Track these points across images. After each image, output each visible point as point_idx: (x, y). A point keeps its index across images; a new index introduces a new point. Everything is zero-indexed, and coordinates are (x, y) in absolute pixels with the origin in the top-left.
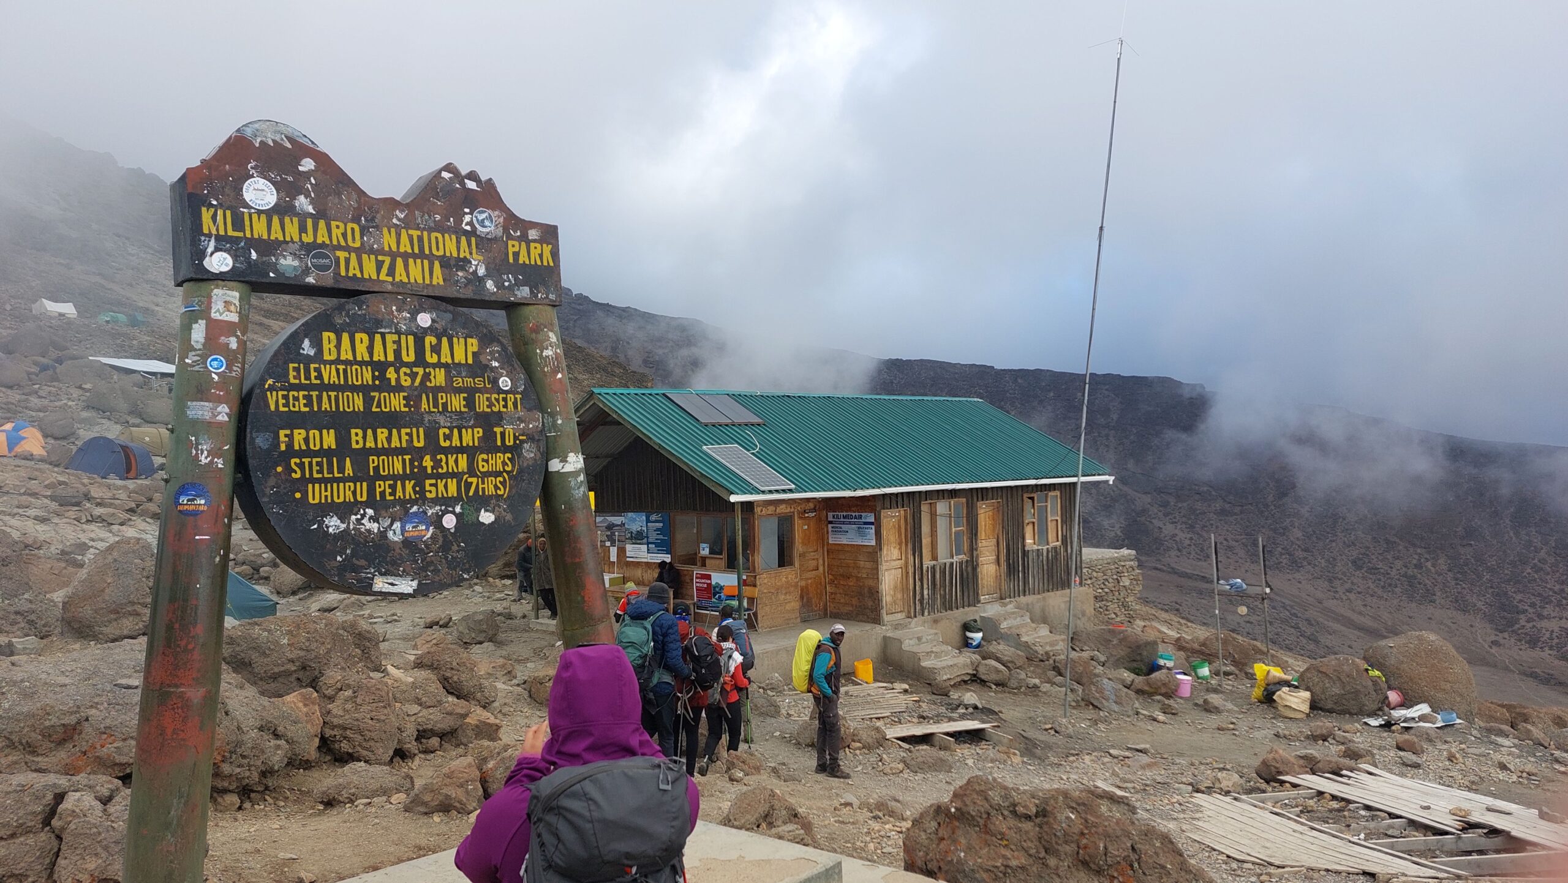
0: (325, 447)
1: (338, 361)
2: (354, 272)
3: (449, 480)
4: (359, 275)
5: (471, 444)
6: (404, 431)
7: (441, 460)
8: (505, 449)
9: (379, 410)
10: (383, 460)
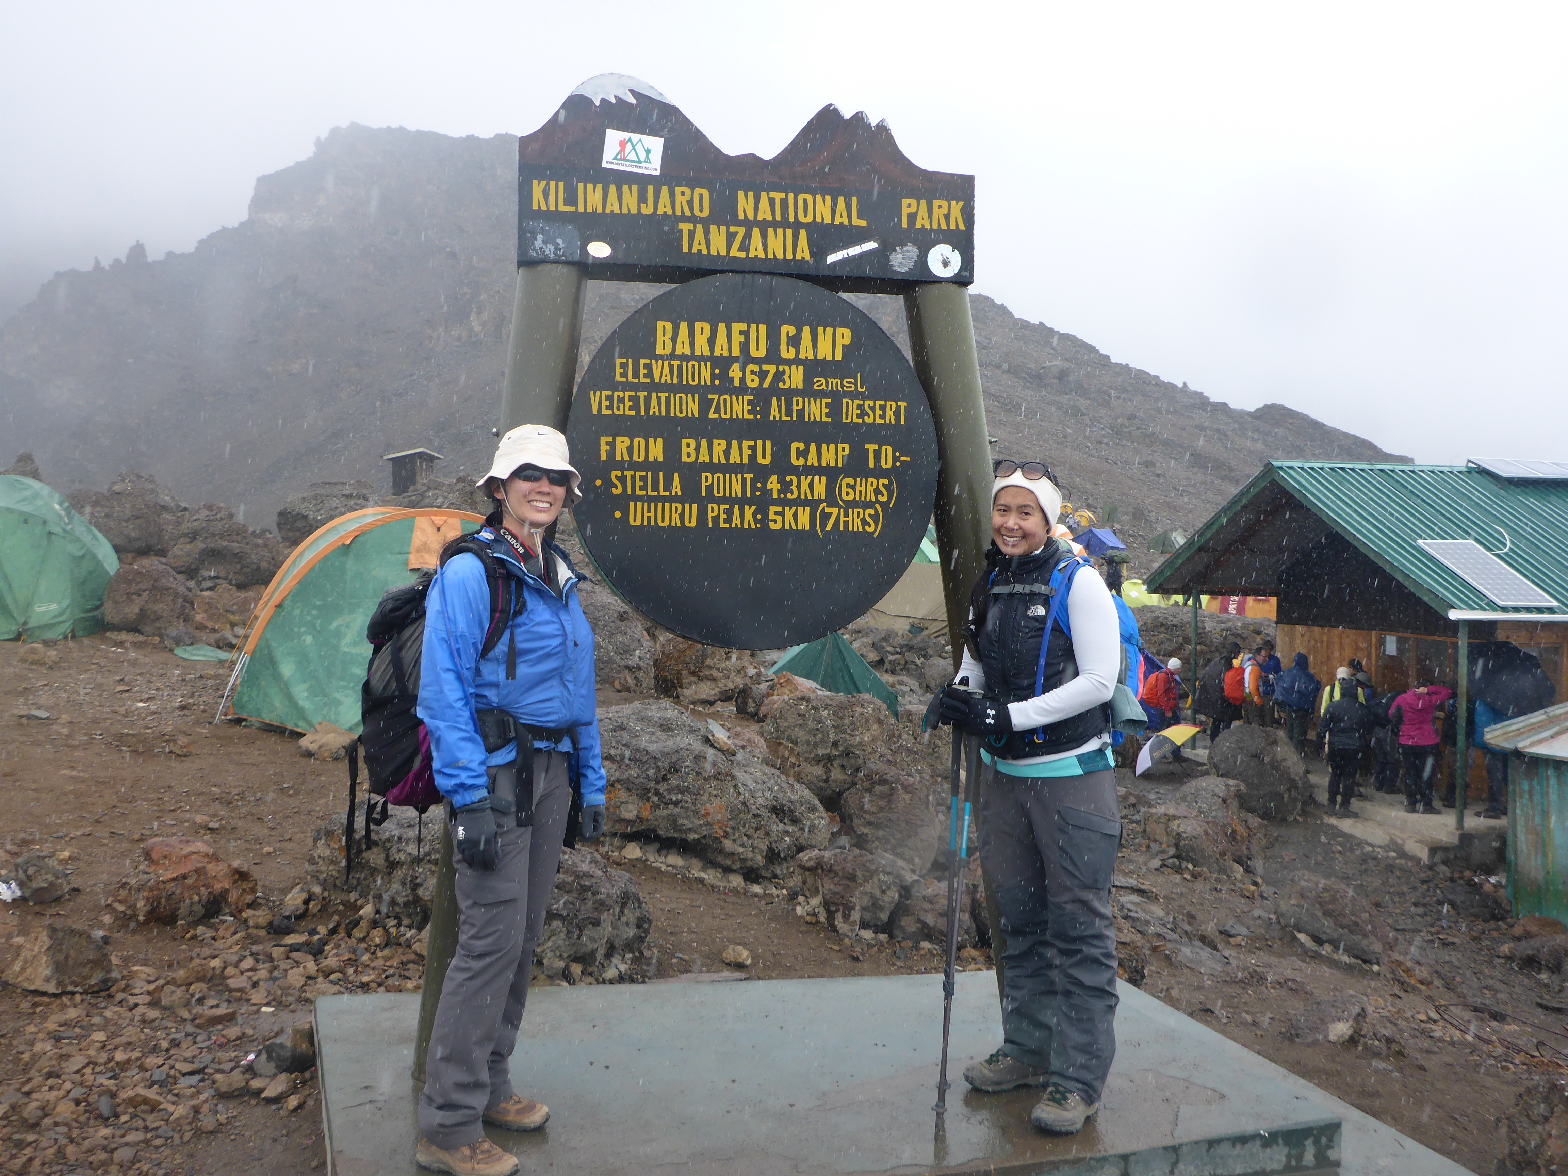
0: (651, 459)
1: (673, 356)
2: (699, 248)
3: (800, 509)
4: (705, 252)
5: (833, 464)
6: (746, 443)
7: (791, 480)
8: (879, 473)
9: (716, 416)
10: (719, 478)
